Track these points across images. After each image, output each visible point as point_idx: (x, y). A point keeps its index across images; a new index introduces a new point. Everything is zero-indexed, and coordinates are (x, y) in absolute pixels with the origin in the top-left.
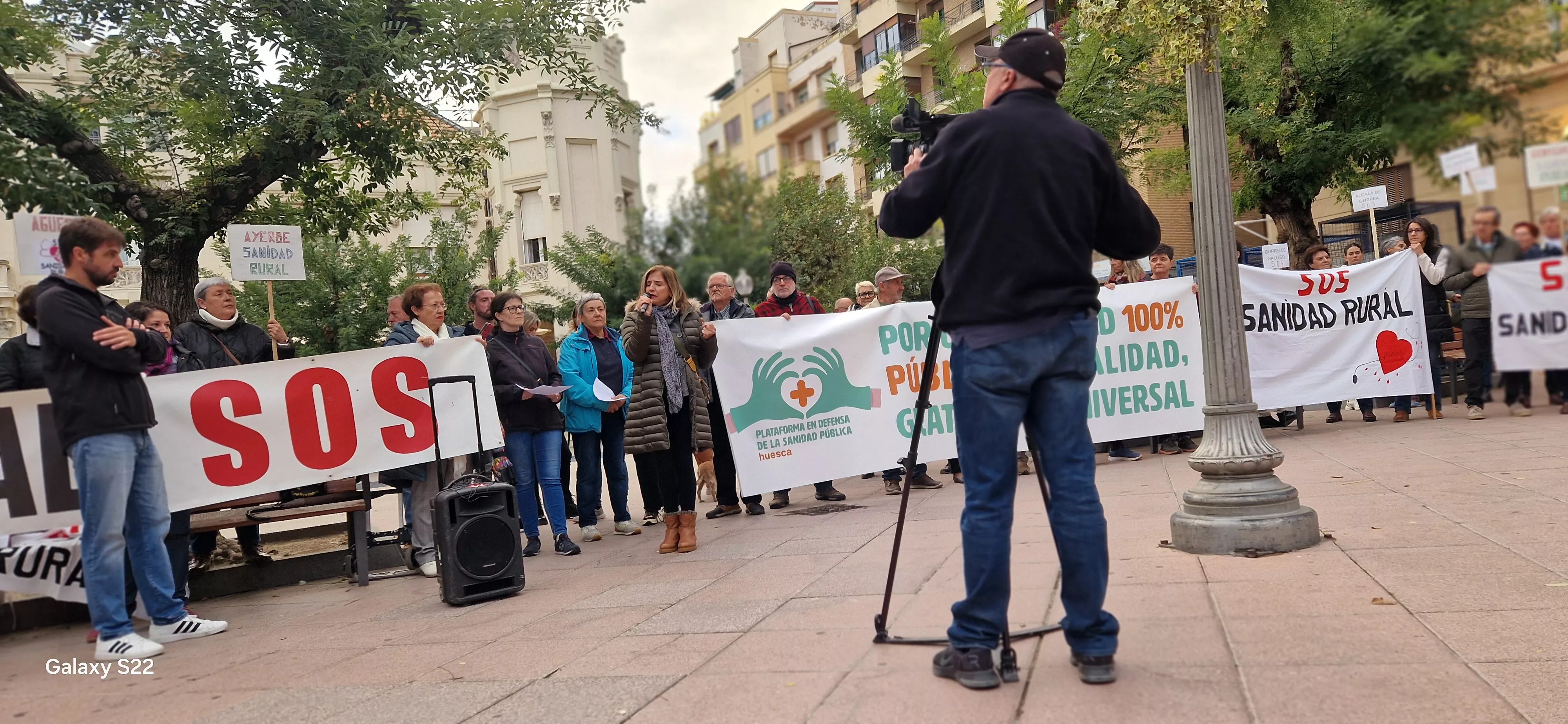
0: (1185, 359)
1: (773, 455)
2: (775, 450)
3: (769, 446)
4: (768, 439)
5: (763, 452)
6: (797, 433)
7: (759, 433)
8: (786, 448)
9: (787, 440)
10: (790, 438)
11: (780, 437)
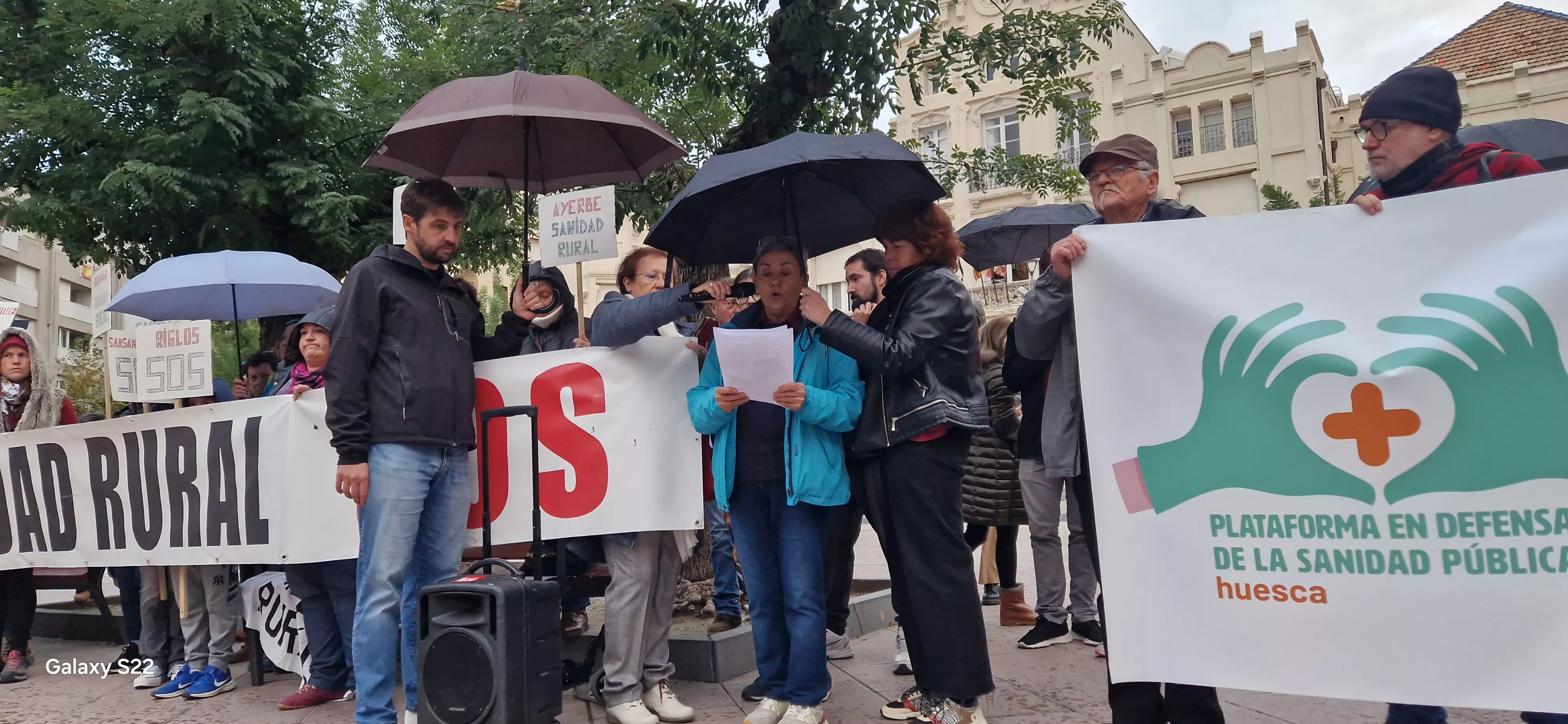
1: (1260, 591)
2: (1270, 579)
3: (1249, 561)
4: (1248, 544)
5: (1230, 576)
6: (1348, 543)
7: (1218, 522)
8: (1310, 580)
9: (1311, 557)
10: (1321, 553)
11: (1290, 546)
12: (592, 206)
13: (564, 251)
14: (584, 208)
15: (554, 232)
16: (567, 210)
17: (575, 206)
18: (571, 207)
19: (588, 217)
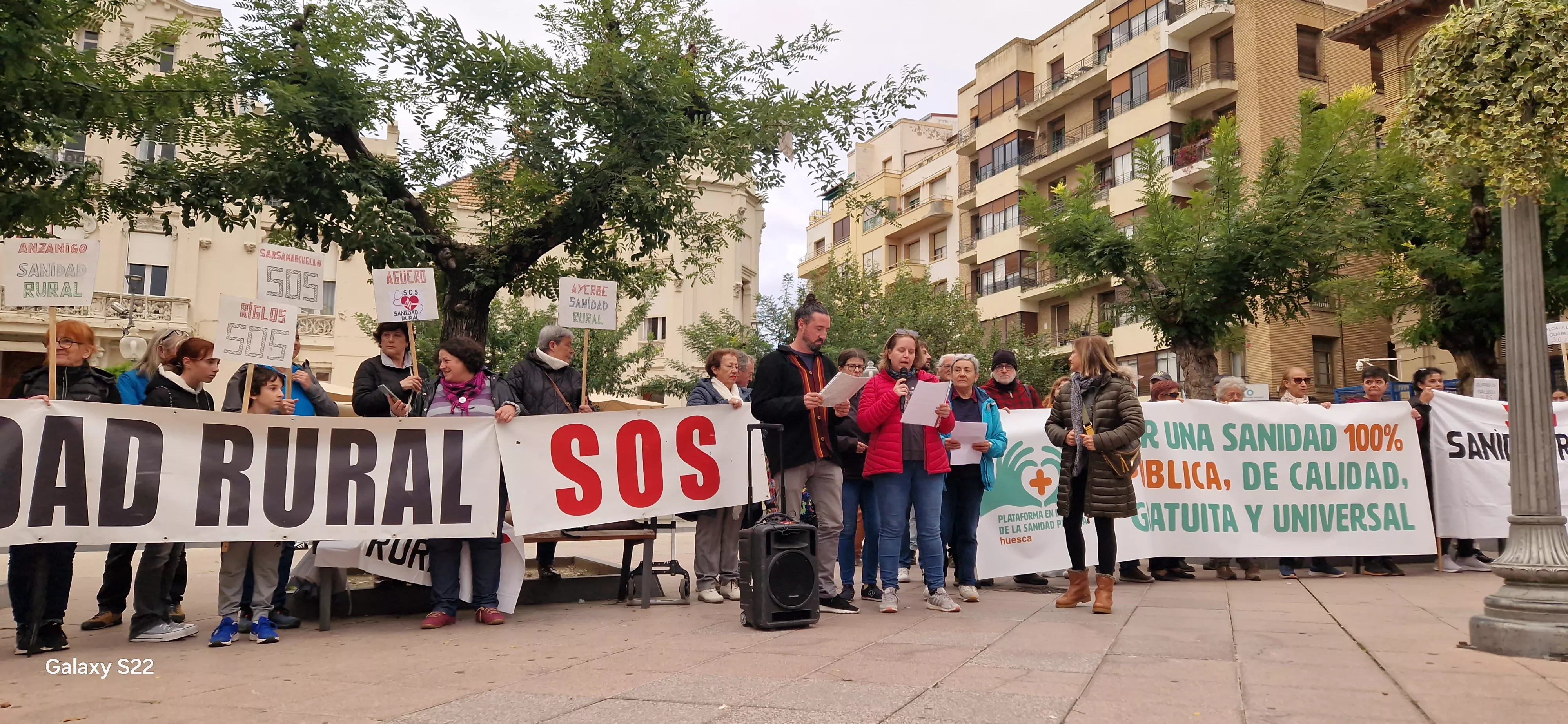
0: (1405, 482)
12: (601, 292)
13: (578, 319)
14: (595, 292)
15: (572, 304)
16: (583, 291)
17: (589, 290)
18: (585, 289)
19: (598, 299)
